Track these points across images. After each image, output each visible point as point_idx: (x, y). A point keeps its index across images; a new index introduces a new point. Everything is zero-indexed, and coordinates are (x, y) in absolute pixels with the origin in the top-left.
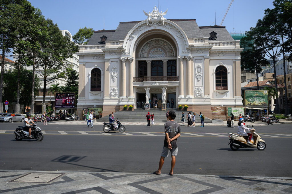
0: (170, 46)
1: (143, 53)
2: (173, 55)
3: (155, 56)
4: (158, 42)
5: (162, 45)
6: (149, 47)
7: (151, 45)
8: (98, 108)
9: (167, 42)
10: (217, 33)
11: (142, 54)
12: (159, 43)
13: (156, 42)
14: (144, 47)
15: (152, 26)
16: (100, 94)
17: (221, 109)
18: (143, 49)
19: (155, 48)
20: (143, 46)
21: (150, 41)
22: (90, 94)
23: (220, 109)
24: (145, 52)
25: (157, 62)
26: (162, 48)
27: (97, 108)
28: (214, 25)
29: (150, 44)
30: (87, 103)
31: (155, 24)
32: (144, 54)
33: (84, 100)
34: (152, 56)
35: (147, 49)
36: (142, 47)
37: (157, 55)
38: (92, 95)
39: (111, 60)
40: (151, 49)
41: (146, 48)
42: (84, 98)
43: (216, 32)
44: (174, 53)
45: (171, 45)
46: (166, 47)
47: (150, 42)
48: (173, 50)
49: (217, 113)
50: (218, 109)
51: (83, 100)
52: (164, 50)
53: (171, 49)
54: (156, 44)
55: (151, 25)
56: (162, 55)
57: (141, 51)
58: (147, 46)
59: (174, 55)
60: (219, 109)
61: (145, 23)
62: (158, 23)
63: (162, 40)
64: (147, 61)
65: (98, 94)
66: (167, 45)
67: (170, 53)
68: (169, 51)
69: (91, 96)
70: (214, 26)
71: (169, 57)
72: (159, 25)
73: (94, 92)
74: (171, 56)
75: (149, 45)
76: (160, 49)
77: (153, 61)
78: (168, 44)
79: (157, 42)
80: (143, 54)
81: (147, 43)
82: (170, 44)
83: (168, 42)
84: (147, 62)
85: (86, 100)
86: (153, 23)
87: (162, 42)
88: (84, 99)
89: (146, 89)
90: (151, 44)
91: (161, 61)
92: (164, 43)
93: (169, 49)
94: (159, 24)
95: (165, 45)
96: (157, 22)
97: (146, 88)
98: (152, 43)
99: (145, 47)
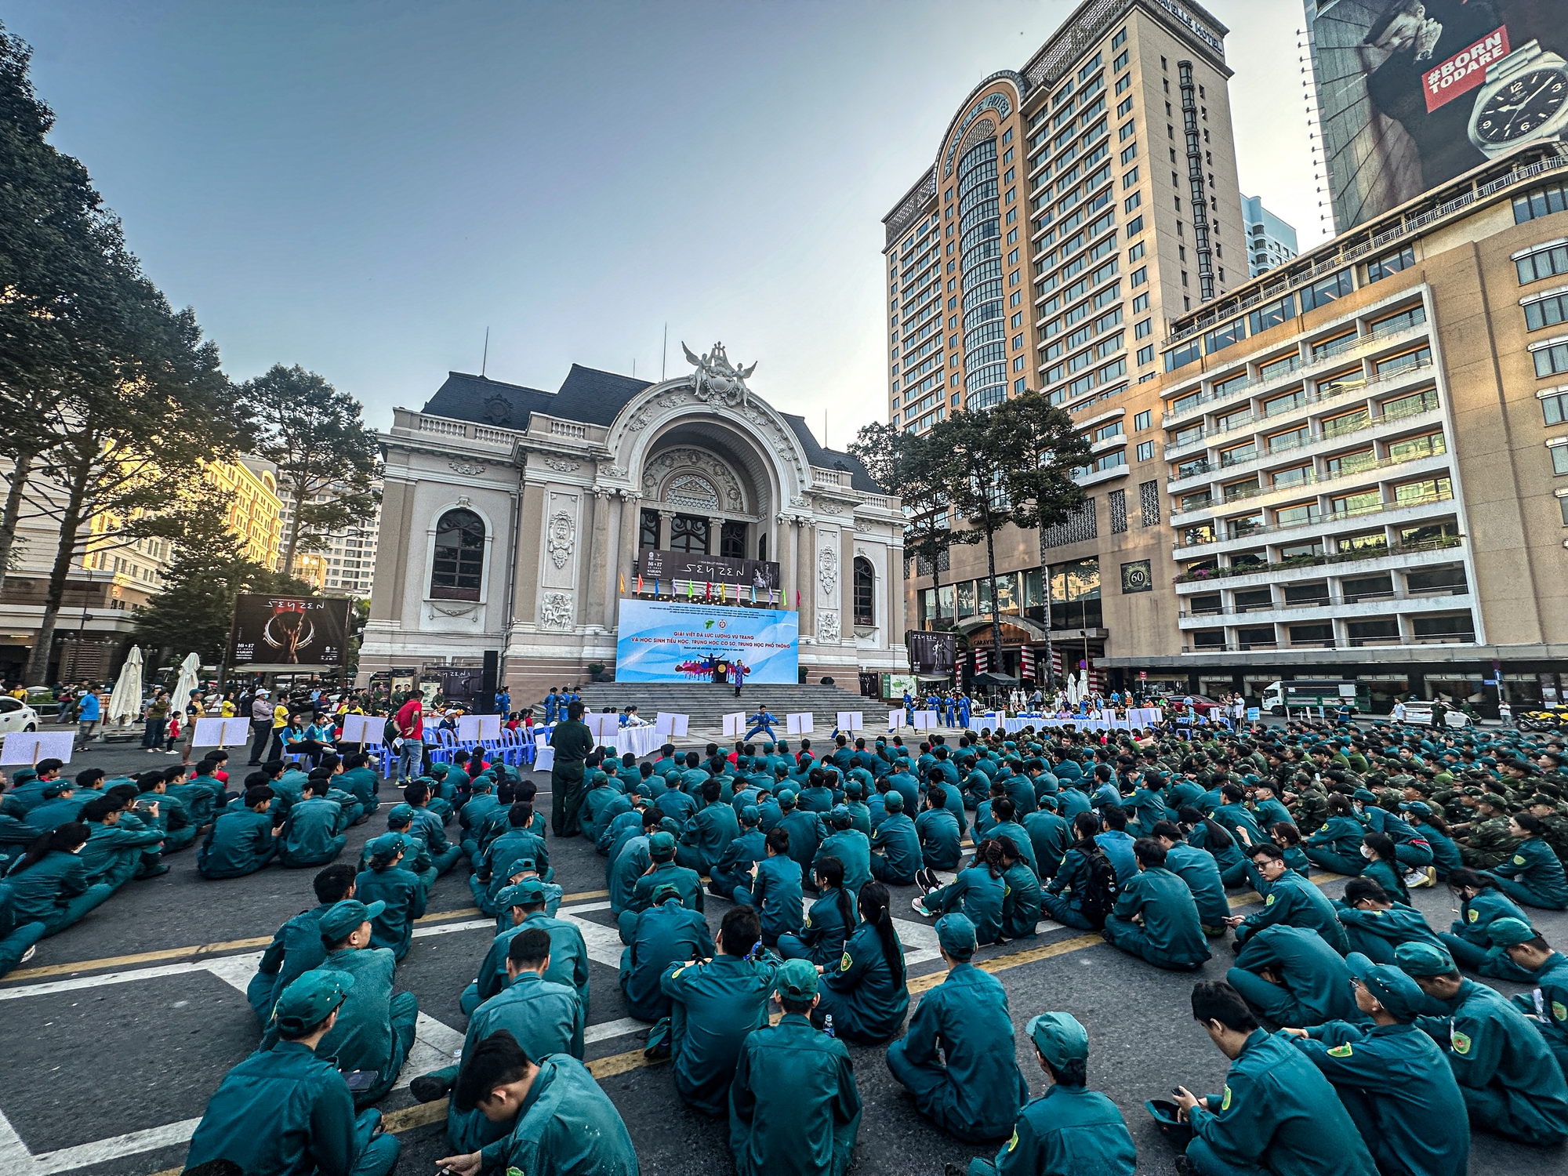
0: (733, 479)
1: (649, 484)
2: (738, 506)
3: (687, 500)
4: (699, 459)
5: (709, 471)
6: (668, 470)
7: (676, 465)
9: (723, 465)
12: (701, 464)
13: (689, 457)
14: (652, 465)
15: (709, 401)
16: (471, 615)
18: (649, 472)
19: (688, 475)
20: (650, 461)
21: (672, 452)
22: (425, 611)
24: (655, 484)
25: (690, 522)
26: (708, 481)
29: (673, 460)
30: (410, 647)
31: (717, 397)
32: (651, 489)
33: (400, 633)
34: (678, 499)
35: (661, 473)
36: (647, 465)
37: (692, 501)
38: (436, 613)
39: (551, 488)
40: (673, 478)
41: (657, 471)
42: (396, 623)
44: (741, 503)
45: (736, 477)
46: (720, 478)
47: (672, 455)
48: (740, 493)
51: (392, 633)
52: (715, 488)
53: (733, 489)
54: (690, 464)
55: (704, 397)
56: (706, 503)
58: (663, 463)
59: (742, 508)
61: (686, 387)
62: (728, 397)
63: (710, 456)
64: (660, 513)
65: (468, 612)
66: (724, 474)
67: (732, 501)
68: (730, 494)
69: (432, 618)
71: (728, 511)
72: (728, 404)
73: (447, 605)
74: (735, 512)
75: (668, 462)
76: (701, 482)
77: (681, 516)
79: (694, 457)
80: (647, 486)
81: (664, 455)
82: (734, 474)
83: (727, 465)
84: (660, 516)
85: (406, 633)
86: (712, 391)
87: (707, 463)
88: (397, 629)
90: (675, 463)
91: (705, 521)
92: (716, 466)
93: (728, 489)
94: (729, 401)
95: (716, 474)
96: (724, 392)
98: (679, 457)
99: (656, 466)
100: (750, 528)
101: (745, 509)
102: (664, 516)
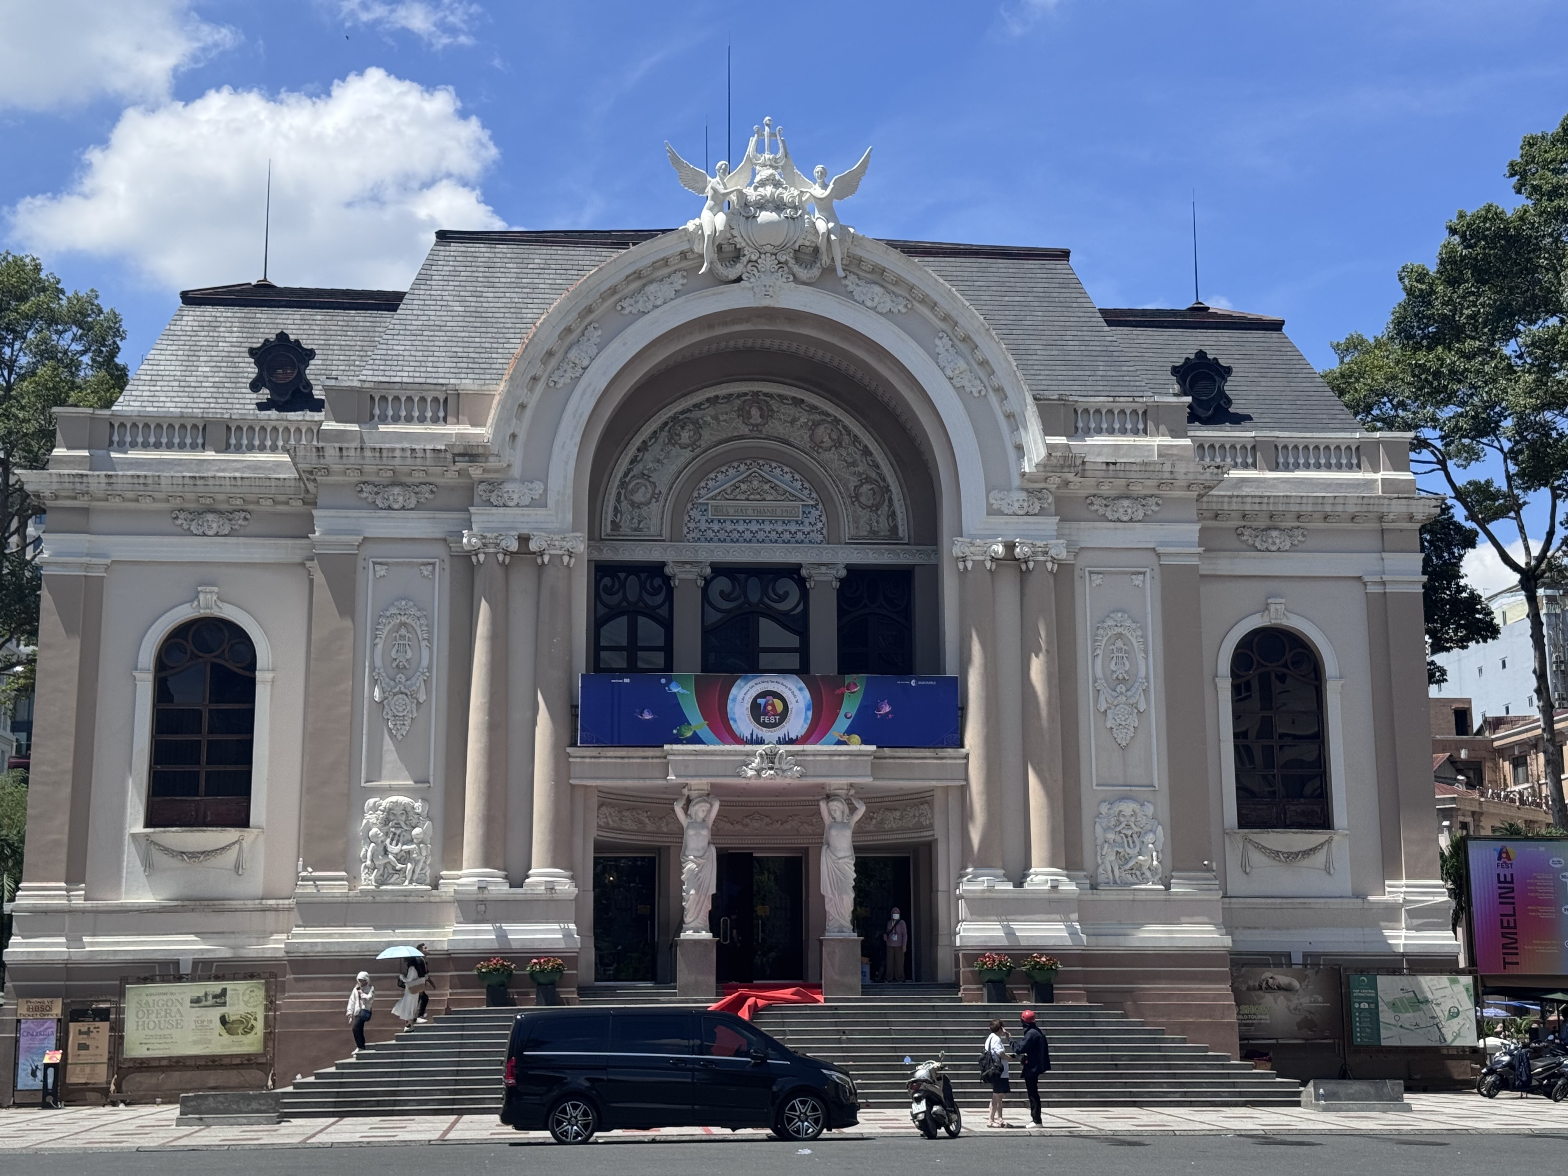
0: (866, 452)
1: (639, 497)
2: (884, 526)
3: (741, 527)
4: (768, 414)
5: (796, 442)
6: (687, 454)
7: (706, 437)
8: (229, 985)
9: (837, 421)
10: (1228, 370)
11: (625, 506)
12: (776, 427)
13: (744, 414)
14: (644, 447)
15: (739, 280)
17: (1296, 984)
18: (637, 469)
19: (741, 460)
20: (637, 442)
21: (698, 406)
22: (137, 857)
23: (1288, 989)
24: (656, 496)
25: (753, 582)
26: (797, 468)
27: (215, 987)
28: (1191, 303)
29: (698, 426)
31: (767, 262)
32: (644, 511)
33: (86, 913)
34: (716, 526)
35: (671, 468)
36: (631, 451)
37: (754, 527)
38: (159, 860)
39: (375, 552)
40: (702, 474)
41: (658, 461)
42: (79, 890)
43: (1223, 362)
44: (893, 515)
45: (873, 447)
46: (827, 456)
47: (696, 414)
48: (887, 489)
49: (1266, 1019)
50: (1269, 988)
51: (73, 909)
52: (816, 485)
53: (868, 480)
54: (746, 430)
55: (732, 272)
56: (793, 528)
57: (623, 484)
58: (672, 440)
59: (894, 529)
60: (1280, 988)
61: (683, 255)
62: (792, 262)
63: (800, 402)
64: (668, 570)
66: (838, 444)
67: (865, 515)
68: (857, 497)
69: (151, 870)
70: (1184, 307)
71: (856, 541)
72: (796, 280)
74: (872, 539)
75: (685, 436)
76: (784, 477)
77: (719, 570)
78: (846, 439)
79: (755, 412)
80: (633, 504)
81: (674, 418)
82: (867, 439)
83: (848, 420)
84: (667, 579)
85: (99, 913)
86: (750, 253)
87: (793, 421)
88: (80, 904)
89: (686, 809)
90: (706, 434)
91: (792, 572)
92: (816, 424)
93: (853, 482)
94: (796, 269)
95: (818, 446)
96: (782, 248)
97: (689, 801)
98: (715, 418)
99: (655, 450)
100: (919, 582)
101: (902, 532)
102: (681, 575)
